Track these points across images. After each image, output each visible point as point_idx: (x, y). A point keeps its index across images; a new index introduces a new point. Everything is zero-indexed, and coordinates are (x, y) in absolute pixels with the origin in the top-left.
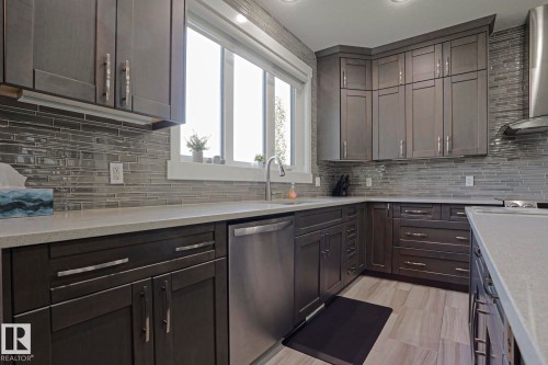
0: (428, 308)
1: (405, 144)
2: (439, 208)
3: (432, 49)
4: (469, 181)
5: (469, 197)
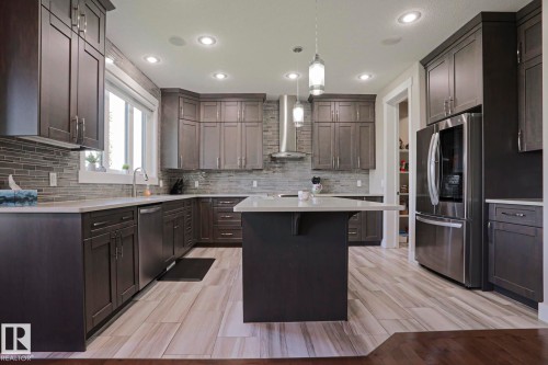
1: (219, 160)
3: (236, 103)
5: (255, 193)
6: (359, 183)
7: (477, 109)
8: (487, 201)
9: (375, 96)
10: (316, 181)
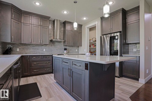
0: (43, 79)
1: (31, 40)
2: (41, 56)
3: (38, 18)
4: (44, 50)
5: (44, 53)
6: (77, 50)
7: (120, 32)
8: (123, 55)
9: (82, 25)
10: (65, 49)
